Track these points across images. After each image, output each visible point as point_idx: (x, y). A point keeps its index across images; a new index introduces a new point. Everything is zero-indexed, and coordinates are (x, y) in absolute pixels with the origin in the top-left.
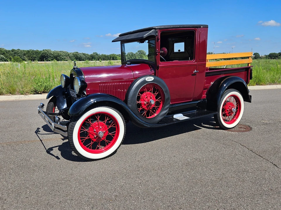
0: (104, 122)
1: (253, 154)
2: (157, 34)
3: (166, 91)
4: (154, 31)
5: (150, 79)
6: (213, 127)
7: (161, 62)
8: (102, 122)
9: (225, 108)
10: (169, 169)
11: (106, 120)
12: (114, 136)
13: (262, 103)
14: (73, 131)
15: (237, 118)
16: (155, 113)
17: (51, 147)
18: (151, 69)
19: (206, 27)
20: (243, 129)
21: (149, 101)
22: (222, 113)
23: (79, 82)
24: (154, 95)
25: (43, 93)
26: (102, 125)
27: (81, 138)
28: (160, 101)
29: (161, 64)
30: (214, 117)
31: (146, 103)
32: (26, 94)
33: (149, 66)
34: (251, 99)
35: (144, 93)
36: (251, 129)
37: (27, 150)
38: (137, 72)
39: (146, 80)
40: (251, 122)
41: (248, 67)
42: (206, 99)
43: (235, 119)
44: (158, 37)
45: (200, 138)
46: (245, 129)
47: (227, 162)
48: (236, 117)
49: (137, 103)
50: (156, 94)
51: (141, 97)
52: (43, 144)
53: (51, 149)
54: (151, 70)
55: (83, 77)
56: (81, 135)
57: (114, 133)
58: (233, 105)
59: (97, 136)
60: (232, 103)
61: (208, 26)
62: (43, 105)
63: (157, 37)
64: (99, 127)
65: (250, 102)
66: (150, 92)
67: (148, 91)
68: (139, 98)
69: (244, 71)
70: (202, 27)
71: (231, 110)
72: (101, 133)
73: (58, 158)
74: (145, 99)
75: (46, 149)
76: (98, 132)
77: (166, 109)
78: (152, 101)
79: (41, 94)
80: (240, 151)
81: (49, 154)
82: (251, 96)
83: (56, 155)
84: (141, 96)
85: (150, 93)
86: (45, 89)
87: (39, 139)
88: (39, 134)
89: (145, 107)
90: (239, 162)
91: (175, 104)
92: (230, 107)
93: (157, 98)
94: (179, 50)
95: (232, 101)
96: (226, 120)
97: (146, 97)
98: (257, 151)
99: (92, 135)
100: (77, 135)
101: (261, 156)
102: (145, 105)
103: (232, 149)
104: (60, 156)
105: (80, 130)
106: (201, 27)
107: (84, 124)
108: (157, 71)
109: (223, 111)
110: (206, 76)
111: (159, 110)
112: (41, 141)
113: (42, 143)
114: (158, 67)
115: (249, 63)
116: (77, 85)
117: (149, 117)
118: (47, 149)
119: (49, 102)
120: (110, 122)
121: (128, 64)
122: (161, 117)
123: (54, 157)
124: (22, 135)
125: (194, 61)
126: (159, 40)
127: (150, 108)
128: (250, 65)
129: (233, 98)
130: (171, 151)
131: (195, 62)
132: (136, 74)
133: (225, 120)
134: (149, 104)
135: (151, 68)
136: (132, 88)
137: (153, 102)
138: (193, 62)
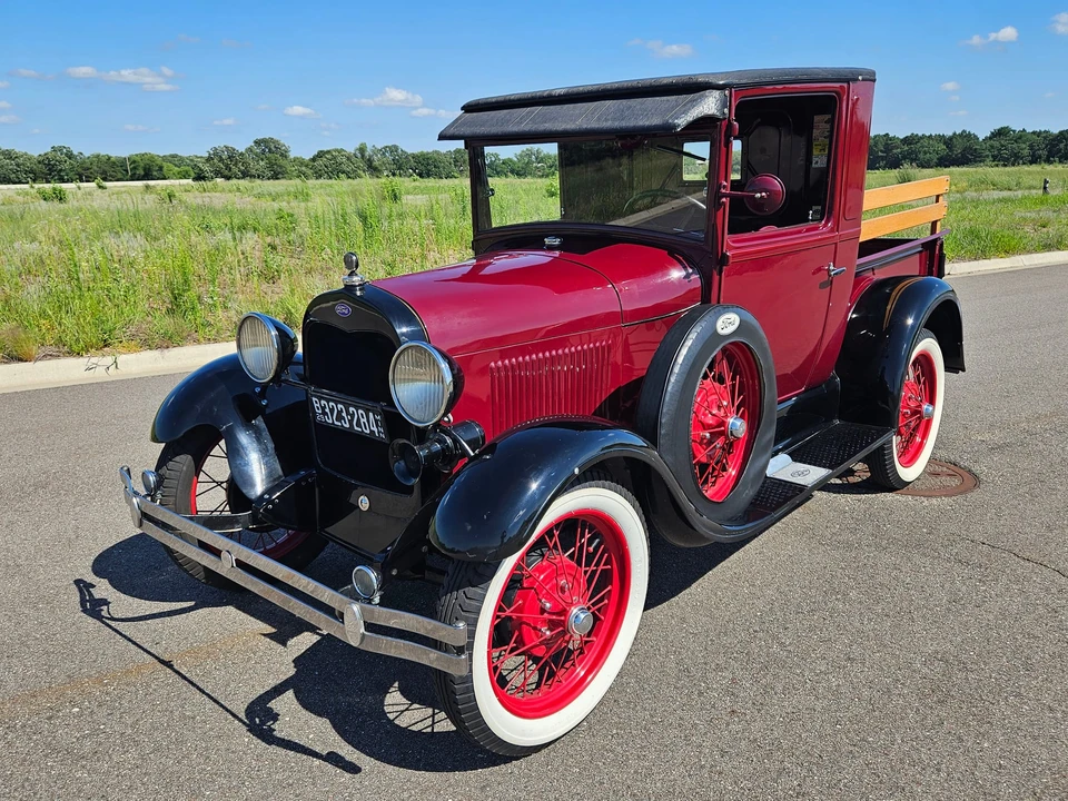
0: (572, 556)
2: (726, 110)
5: (728, 323)
6: (840, 482)
7: (731, 239)
8: (564, 557)
15: (925, 435)
17: (253, 696)
18: (686, 270)
19: (871, 78)
21: (724, 424)
26: (569, 574)
29: (733, 246)
31: (709, 434)
33: (673, 255)
36: (973, 475)
39: (719, 330)
41: (934, 237)
42: (836, 377)
43: (918, 439)
45: (850, 545)
52: (193, 684)
53: (263, 710)
54: (689, 276)
59: (560, 634)
61: (874, 73)
63: (724, 123)
65: (962, 370)
69: (919, 253)
70: (861, 78)
71: (920, 412)
72: (584, 615)
74: (705, 416)
75: (240, 720)
76: (561, 613)
83: (321, 750)
87: (148, 657)
88: (119, 619)
89: (702, 452)
92: (911, 399)
102: (704, 441)
104: (348, 752)
106: (858, 80)
108: (714, 277)
112: (168, 664)
114: (724, 260)
115: (936, 221)
118: (242, 715)
120: (592, 549)
122: (752, 486)
125: (825, 225)
128: (939, 228)
131: (829, 232)
137: (741, 429)
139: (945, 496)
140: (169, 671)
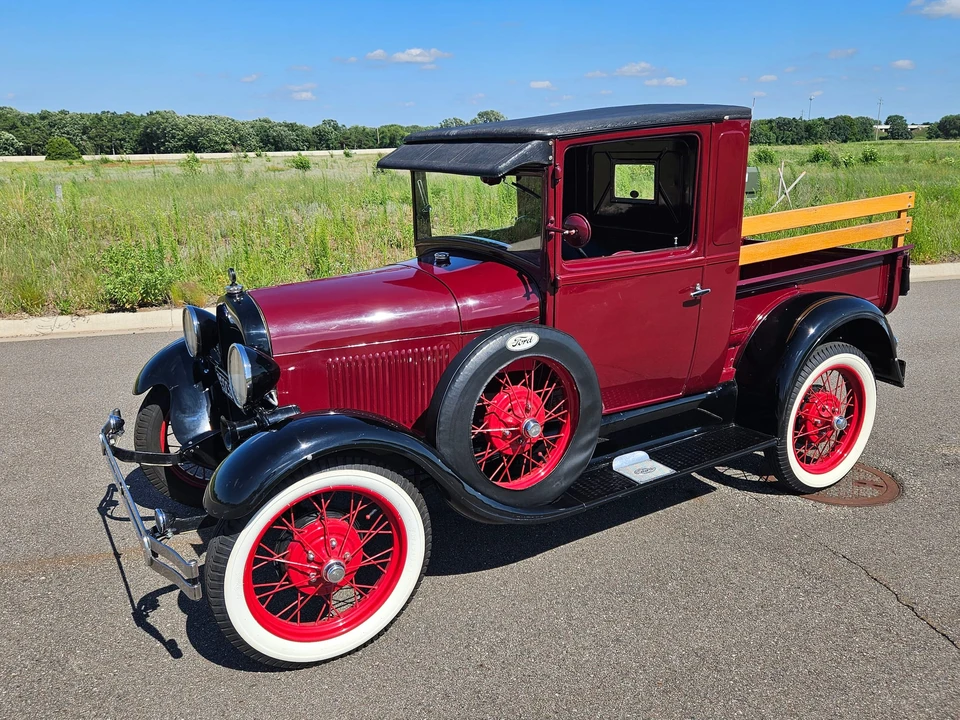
0: (348, 519)
1: (919, 625)
2: (551, 158)
3: (586, 381)
4: (538, 145)
5: (522, 341)
6: (756, 478)
7: (565, 264)
8: (340, 520)
9: (806, 416)
10: (597, 709)
11: (355, 509)
12: (383, 565)
13: (930, 353)
14: (223, 571)
15: (848, 448)
16: (544, 462)
17: (153, 589)
18: (527, 290)
19: (744, 116)
20: (869, 492)
21: (519, 425)
22: (795, 434)
23: (247, 366)
24: (539, 394)
25: (140, 306)
26: (338, 534)
27: (256, 589)
28: (563, 416)
29: (564, 271)
30: (762, 454)
31: (508, 432)
32: (79, 312)
33: (520, 275)
34: (903, 375)
35: (499, 391)
36: (900, 488)
37: (61, 607)
38: (471, 302)
39: (510, 346)
40: (898, 452)
41: (895, 250)
42: (733, 384)
43: (840, 452)
44: (554, 171)
45: (710, 540)
46: (876, 493)
47: (821, 673)
48: (844, 444)
49: (473, 433)
50: (547, 392)
51: (488, 409)
52: (122, 572)
53: (150, 601)
54: (527, 296)
55: (265, 332)
56: (258, 576)
57: (386, 556)
58: (837, 404)
59: (320, 580)
60: (833, 393)
61: (749, 111)
62: (120, 425)
63: (551, 168)
64: (326, 542)
65: (900, 384)
66: (524, 384)
67: (515, 383)
68: (480, 413)
69: (880, 265)
70: (726, 117)
71: (830, 423)
72: (335, 567)
73: (173, 649)
74: (506, 416)
75: (132, 601)
76: (321, 564)
77: (585, 447)
78: (532, 424)
79: (133, 310)
80: (866, 611)
81: (140, 630)
82: (902, 363)
83: (167, 637)
84: (488, 405)
85: (524, 392)
86: (147, 293)
87: (110, 547)
88: (111, 517)
89: (504, 446)
90: (866, 673)
91: (618, 412)
92: (824, 409)
93: (548, 406)
94: (634, 194)
95: (833, 387)
96: (808, 460)
97: (509, 410)
98: (935, 609)
99: (302, 572)
100: (242, 583)
101: (949, 633)
102: (504, 437)
103: (836, 597)
104: (183, 642)
105: (252, 560)
106: (723, 120)
107: (270, 537)
108: (550, 297)
109: (797, 427)
110: (738, 297)
111: (559, 448)
112: (117, 556)
113: (121, 568)
114: (554, 285)
115: (898, 236)
116: (240, 374)
117: (522, 482)
118: (136, 602)
119: (144, 406)
120: (368, 517)
121: (440, 263)
122: (565, 479)
123: (159, 644)
124: (48, 526)
125: (691, 249)
126: (561, 181)
127: (523, 448)
128: (901, 243)
129: (836, 373)
130: (606, 610)
131: (695, 255)
132: (470, 308)
133: (804, 461)
134: (520, 434)
135: (525, 284)
136: (454, 381)
137: (535, 430)
138: (690, 254)
139: (849, 506)
140: (115, 561)
